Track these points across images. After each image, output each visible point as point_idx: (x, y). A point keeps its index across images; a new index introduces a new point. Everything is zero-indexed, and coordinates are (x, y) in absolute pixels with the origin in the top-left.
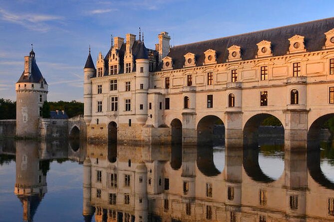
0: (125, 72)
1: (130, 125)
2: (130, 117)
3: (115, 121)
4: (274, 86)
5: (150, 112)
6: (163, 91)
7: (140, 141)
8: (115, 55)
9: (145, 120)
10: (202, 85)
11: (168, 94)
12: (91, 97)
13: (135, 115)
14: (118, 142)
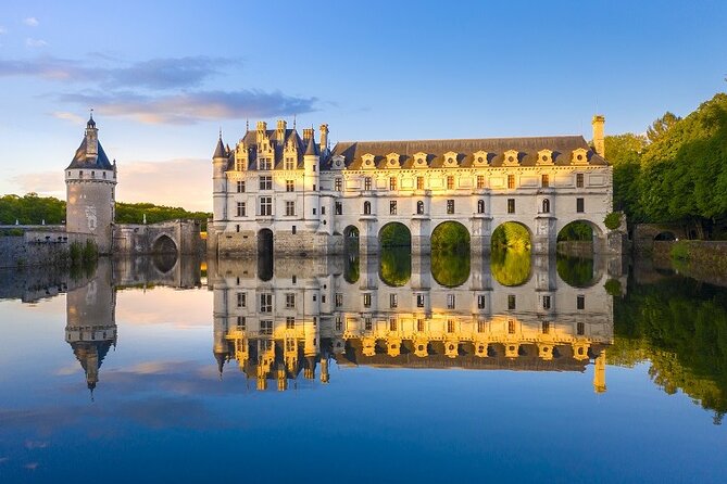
0: (285, 168)
1: (294, 232)
2: (294, 223)
3: (271, 227)
4: (460, 196)
5: (323, 218)
6: (335, 194)
7: (311, 251)
8: (268, 146)
9: (317, 227)
10: (384, 189)
11: (341, 197)
12: (227, 197)
13: (303, 220)
14: (274, 254)
